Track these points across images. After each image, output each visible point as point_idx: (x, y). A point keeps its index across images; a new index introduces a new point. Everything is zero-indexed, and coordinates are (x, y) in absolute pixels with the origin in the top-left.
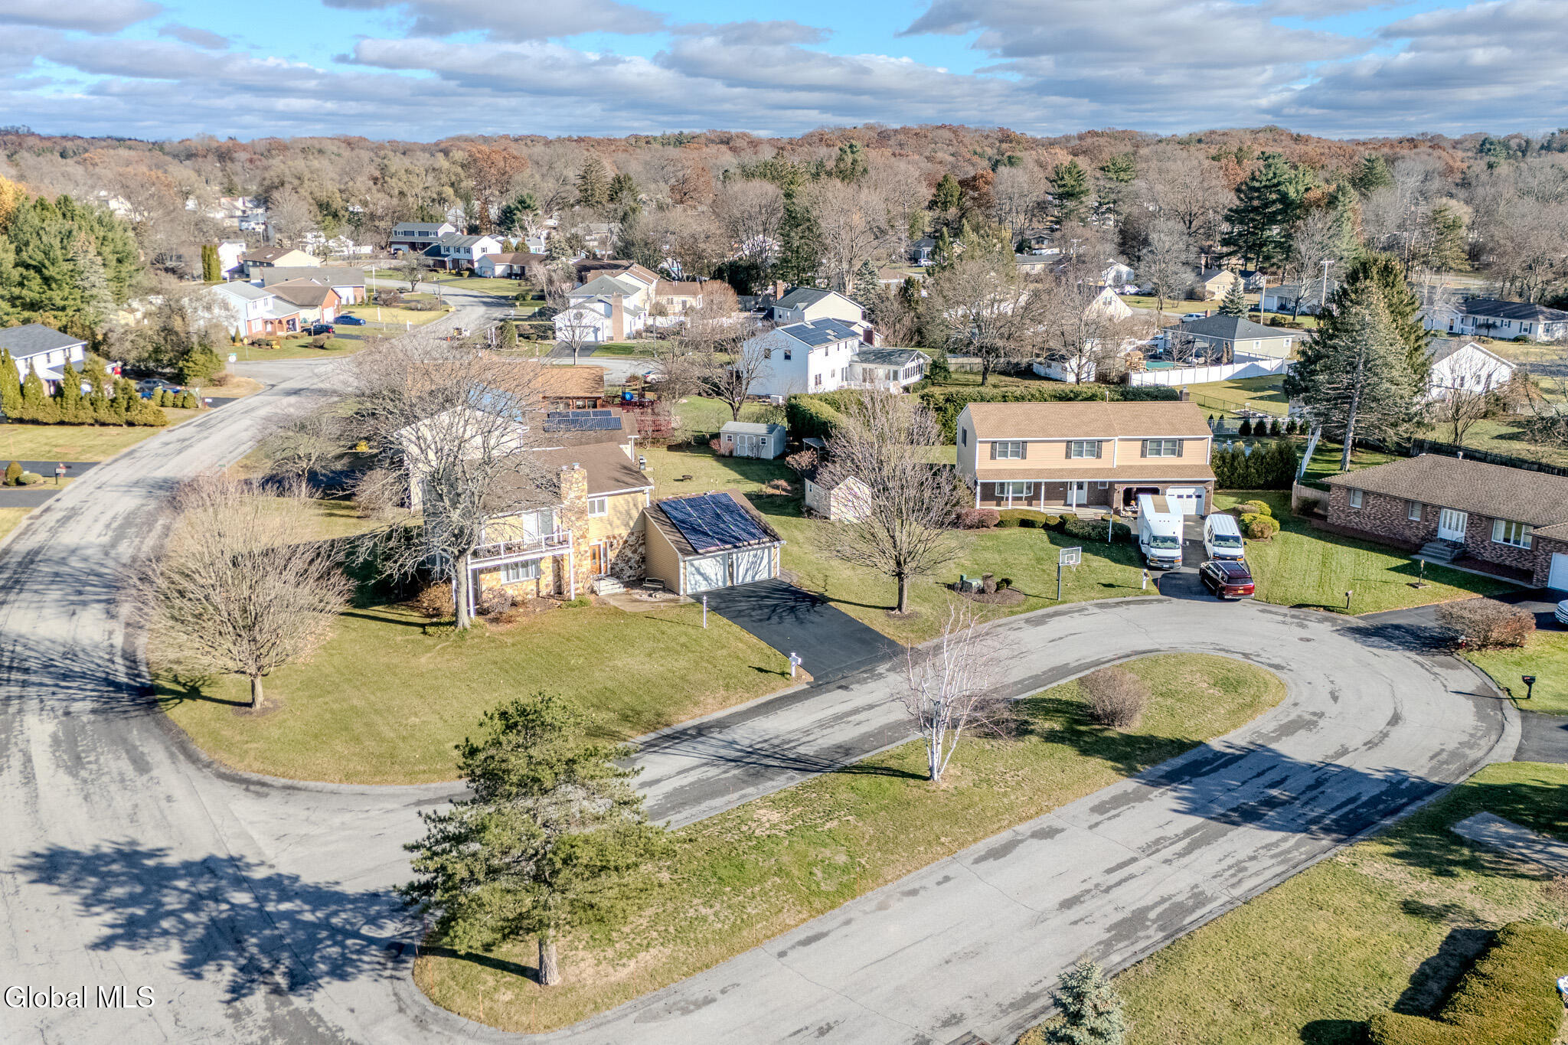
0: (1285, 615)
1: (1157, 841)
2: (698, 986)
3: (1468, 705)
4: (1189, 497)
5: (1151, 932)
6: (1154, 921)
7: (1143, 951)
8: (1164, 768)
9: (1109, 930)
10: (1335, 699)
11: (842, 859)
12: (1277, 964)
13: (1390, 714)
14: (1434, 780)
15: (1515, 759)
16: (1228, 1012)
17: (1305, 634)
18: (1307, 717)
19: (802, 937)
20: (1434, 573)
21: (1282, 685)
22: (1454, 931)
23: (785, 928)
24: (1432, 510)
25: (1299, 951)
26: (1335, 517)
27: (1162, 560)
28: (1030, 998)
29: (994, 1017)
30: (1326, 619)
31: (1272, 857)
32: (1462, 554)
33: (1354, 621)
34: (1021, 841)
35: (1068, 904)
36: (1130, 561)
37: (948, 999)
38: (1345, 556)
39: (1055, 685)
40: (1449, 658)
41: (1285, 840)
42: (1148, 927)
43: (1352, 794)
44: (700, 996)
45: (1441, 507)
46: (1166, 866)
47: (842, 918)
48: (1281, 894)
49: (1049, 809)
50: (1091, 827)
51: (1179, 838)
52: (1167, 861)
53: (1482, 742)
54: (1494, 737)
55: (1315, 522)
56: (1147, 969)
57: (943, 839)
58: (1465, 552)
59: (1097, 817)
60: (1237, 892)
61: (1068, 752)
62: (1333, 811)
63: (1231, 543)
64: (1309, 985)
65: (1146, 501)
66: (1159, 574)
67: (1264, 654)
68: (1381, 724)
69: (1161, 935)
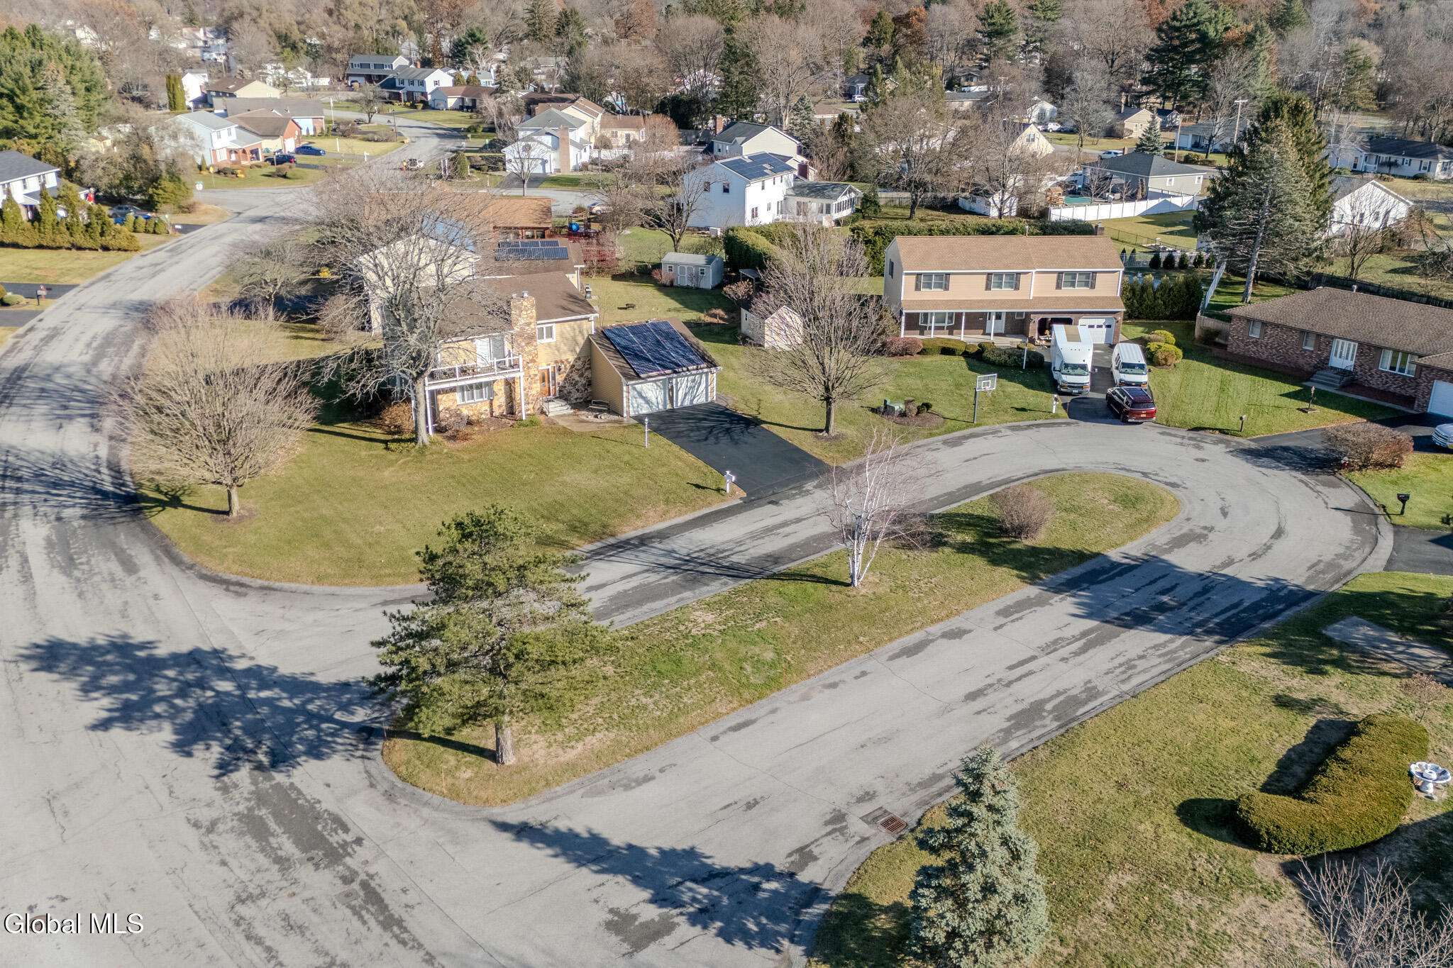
0: (1183, 437)
1: (1055, 642)
2: (639, 766)
3: (1346, 521)
4: (1100, 326)
5: (1047, 721)
6: (1050, 712)
7: (1039, 738)
8: (1064, 576)
9: (1008, 720)
10: (1225, 514)
11: (769, 655)
12: (1159, 750)
13: (1273, 528)
14: (1310, 588)
15: (1386, 569)
16: (1112, 791)
17: (1200, 454)
18: (1198, 531)
19: (733, 723)
20: (1324, 399)
21: (1177, 501)
22: (1320, 721)
23: (719, 715)
24: (1325, 341)
25: (1179, 739)
26: (1234, 346)
27: (1072, 386)
28: (936, 778)
29: (904, 794)
30: (1221, 441)
31: (1160, 656)
32: (1350, 380)
33: (1246, 443)
34: (932, 641)
35: (972, 696)
36: (1041, 387)
37: (862, 778)
38: (1242, 383)
39: (968, 501)
40: (1332, 478)
41: (1172, 641)
42: (1044, 717)
43: (1236, 600)
44: (641, 775)
45: (1333, 338)
46: (1063, 665)
47: (769, 708)
48: (1165, 689)
49: (958, 612)
50: (996, 629)
51: (1075, 639)
52: (1063, 659)
53: (1356, 554)
54: (1367, 550)
55: (1216, 351)
56: (1042, 754)
57: (861, 639)
58: (1353, 379)
59: (1001, 620)
60: (1126, 687)
61: (979, 562)
62: (1217, 615)
63: (1137, 370)
64: (1186, 769)
65: (1059, 330)
66: (1068, 399)
67: (1161, 473)
68: (1265, 537)
69: (1056, 724)
